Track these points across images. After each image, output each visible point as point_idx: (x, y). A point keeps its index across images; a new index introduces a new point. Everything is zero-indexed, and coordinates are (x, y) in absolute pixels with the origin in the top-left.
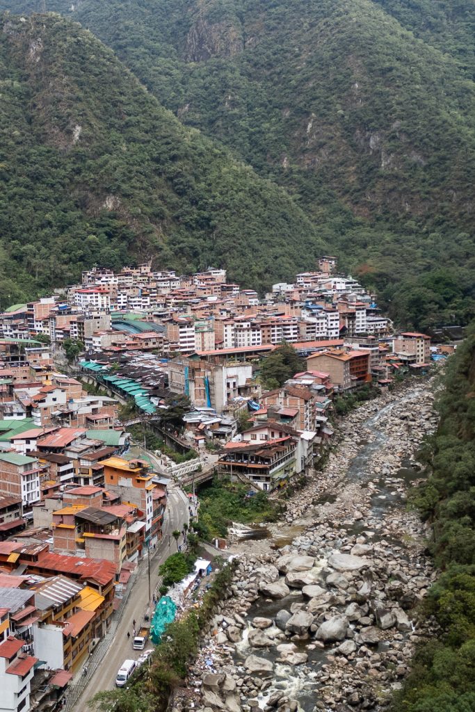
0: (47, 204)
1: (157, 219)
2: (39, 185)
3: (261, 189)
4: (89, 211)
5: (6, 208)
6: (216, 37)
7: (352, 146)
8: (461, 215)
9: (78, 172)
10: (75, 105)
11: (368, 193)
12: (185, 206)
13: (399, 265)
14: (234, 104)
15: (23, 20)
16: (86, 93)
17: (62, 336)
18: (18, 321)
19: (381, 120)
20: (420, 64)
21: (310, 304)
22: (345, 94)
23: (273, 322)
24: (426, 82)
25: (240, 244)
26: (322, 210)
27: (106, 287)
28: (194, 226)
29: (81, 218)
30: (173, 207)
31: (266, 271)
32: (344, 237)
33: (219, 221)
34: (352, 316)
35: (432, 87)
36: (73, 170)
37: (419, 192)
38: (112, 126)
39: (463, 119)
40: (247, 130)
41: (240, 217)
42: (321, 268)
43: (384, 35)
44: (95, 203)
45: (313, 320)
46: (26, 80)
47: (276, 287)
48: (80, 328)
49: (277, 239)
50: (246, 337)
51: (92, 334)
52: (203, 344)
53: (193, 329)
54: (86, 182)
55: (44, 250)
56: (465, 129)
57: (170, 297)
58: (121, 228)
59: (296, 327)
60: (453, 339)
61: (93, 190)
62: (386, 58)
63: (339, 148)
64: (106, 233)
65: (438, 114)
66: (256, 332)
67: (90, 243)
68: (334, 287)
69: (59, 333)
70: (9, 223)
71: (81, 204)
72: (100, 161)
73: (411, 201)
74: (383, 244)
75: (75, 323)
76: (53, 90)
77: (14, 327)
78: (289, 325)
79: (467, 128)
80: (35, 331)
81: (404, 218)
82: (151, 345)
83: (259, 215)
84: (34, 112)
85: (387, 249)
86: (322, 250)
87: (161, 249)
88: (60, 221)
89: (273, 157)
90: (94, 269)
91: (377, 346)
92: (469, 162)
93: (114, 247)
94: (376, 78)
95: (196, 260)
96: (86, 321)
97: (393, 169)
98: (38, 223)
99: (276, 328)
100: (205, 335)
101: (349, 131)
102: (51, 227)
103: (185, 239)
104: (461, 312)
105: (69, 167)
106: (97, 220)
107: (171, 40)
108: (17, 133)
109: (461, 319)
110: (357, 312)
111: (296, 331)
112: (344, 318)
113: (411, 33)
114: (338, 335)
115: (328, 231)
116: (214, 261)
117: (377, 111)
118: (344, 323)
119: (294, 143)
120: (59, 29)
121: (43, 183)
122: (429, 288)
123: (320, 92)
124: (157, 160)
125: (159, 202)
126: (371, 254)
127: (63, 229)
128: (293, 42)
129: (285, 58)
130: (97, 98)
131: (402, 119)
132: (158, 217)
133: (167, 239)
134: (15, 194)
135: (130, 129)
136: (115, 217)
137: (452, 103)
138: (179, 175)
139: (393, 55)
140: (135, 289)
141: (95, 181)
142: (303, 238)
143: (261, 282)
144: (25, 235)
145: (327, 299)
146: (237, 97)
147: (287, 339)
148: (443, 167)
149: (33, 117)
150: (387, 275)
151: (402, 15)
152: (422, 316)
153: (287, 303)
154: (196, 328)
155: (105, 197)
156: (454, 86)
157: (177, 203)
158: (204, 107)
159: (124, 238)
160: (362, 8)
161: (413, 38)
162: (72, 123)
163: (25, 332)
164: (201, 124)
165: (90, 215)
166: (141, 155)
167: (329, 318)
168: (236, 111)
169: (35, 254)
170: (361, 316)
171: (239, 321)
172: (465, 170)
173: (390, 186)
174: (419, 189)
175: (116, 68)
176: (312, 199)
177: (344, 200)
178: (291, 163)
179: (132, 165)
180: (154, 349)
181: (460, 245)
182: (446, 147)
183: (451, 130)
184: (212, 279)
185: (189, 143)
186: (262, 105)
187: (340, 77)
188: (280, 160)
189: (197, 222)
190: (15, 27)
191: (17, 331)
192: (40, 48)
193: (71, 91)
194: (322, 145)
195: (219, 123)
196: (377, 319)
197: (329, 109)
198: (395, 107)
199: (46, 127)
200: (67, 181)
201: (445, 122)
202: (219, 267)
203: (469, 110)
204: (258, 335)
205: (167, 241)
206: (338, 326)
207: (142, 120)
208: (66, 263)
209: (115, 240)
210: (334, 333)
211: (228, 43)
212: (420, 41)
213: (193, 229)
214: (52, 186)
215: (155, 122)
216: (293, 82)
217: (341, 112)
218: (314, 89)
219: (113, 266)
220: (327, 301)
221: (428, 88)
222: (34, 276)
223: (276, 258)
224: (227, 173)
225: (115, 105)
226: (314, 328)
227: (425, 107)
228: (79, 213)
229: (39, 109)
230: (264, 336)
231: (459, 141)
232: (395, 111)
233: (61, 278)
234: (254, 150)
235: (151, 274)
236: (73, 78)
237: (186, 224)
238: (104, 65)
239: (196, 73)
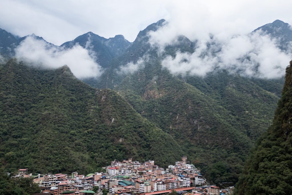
0: (103, 141)
1: (134, 145)
2: (101, 135)
3: (164, 136)
4: (115, 142)
5: (91, 142)
6: (152, 93)
7: (189, 123)
8: (222, 144)
9: (112, 131)
10: (113, 113)
11: (195, 137)
12: (142, 141)
13: (206, 160)
14: (156, 111)
15: (101, 90)
16: (116, 109)
17: (102, 187)
18: (89, 180)
19: (197, 116)
20: (207, 102)
21: (181, 175)
22: (187, 109)
23: (169, 181)
24: (209, 106)
25: (158, 152)
26: (182, 141)
27: (118, 167)
28: (145, 147)
29: (112, 145)
30: (139, 141)
31: (166, 161)
32: (189, 150)
33: (153, 145)
34: (194, 179)
35: (211, 108)
36: (111, 131)
37: (209, 137)
38: (123, 118)
39: (220, 116)
40: (160, 118)
41: (158, 144)
42: (183, 160)
43: (196, 94)
44: (117, 140)
45: (182, 180)
46: (100, 106)
47: (169, 166)
48: (108, 184)
49: (169, 151)
50: (161, 187)
51: (112, 186)
52: (147, 190)
53: (144, 184)
54: (114, 134)
55: (100, 155)
56: (221, 119)
57: (137, 170)
58: (123, 148)
59: (176, 183)
60: (226, 187)
61: (116, 136)
62: (198, 100)
63: (186, 123)
64: (119, 149)
65: (213, 115)
66: (164, 185)
67: (114, 153)
68: (187, 168)
69: (102, 186)
70: (91, 147)
71: (113, 141)
72: (119, 128)
73: (207, 139)
74: (200, 152)
75: (107, 182)
76: (107, 109)
77: (88, 183)
78: (174, 182)
79: (222, 119)
80: (94, 184)
81: (206, 144)
82: (130, 191)
83: (164, 144)
84: (102, 115)
85: (202, 155)
86: (183, 154)
87: (135, 154)
88: (106, 146)
89: (167, 125)
90: (115, 161)
91: (203, 192)
92: (223, 129)
93: (121, 154)
94: (195, 105)
95: (145, 157)
96: (110, 182)
97: (202, 130)
98: (100, 147)
99: (170, 184)
100: (148, 186)
101: (188, 119)
102: (103, 148)
103: (142, 151)
104: (227, 177)
105: (110, 130)
106: (117, 145)
107: (140, 94)
108: (96, 120)
109: (227, 180)
110: (195, 177)
111: (177, 184)
112: (191, 179)
113: (203, 93)
114: (190, 185)
115: (184, 148)
116: (151, 158)
117: (196, 114)
118: (191, 181)
119: (173, 122)
120: (110, 93)
121: (102, 134)
122: (216, 169)
123: (180, 108)
124: (135, 128)
125: (135, 140)
126: (198, 156)
127: (106, 148)
128: (172, 95)
129: (170, 99)
130: (119, 111)
131: (203, 116)
132: (135, 144)
133: (137, 151)
134: (94, 138)
135: (128, 119)
136: (122, 144)
137: (217, 112)
138: (141, 132)
139: (199, 99)
140: (127, 167)
141: (117, 134)
142: (177, 150)
143: (165, 165)
144: (95, 150)
145: (185, 172)
146: (157, 109)
147: (173, 187)
148: (216, 130)
149: (101, 116)
150: (203, 164)
151: (201, 89)
152: (215, 179)
153: (174, 174)
154: (145, 184)
155: (120, 138)
156: (217, 107)
157: (140, 140)
158: (148, 112)
159: (124, 151)
160: (190, 87)
161: (204, 95)
162: (112, 118)
163: (91, 184)
164: (148, 116)
165: (115, 144)
166: (131, 126)
167: (187, 180)
168: (157, 113)
169: (97, 156)
170: (197, 179)
171: (158, 181)
172: (222, 131)
173: (201, 135)
174: (210, 136)
175: (125, 103)
176: (179, 138)
177: (188, 138)
178: (172, 127)
179: (128, 129)
180: (131, 192)
181: (223, 153)
182: (216, 124)
183: (217, 119)
184: (150, 164)
185: (144, 123)
186: (164, 111)
187: (185, 105)
188: (169, 126)
189: (146, 145)
190: (99, 92)
191: (89, 184)
192: (105, 98)
193: (112, 109)
194: (181, 123)
195: (153, 116)
196: (202, 179)
197: (182, 113)
198: (201, 113)
199: (105, 118)
200: (109, 134)
201: (215, 117)
202: (152, 160)
203: (221, 114)
204: (165, 186)
205: (137, 152)
206: (190, 182)
207: (131, 116)
208: (106, 159)
209: (122, 151)
210: (188, 185)
211: (155, 95)
212: (206, 95)
213: (145, 148)
214: (105, 135)
215: (135, 117)
216: (172, 106)
217: (186, 114)
218: (178, 107)
219: (120, 160)
220: (186, 173)
221: (209, 108)
222: (97, 163)
223: (169, 157)
224: (154, 131)
225: (124, 113)
226: (182, 183)
227: (209, 113)
228: (112, 143)
229: (103, 114)
230: (166, 186)
231: (220, 123)
232: (201, 114)
233: (105, 164)
234: (162, 123)
235: (132, 162)
236: (113, 106)
237: (143, 146)
238: (122, 102)
239: (146, 103)
